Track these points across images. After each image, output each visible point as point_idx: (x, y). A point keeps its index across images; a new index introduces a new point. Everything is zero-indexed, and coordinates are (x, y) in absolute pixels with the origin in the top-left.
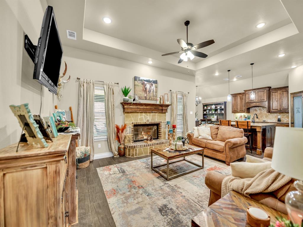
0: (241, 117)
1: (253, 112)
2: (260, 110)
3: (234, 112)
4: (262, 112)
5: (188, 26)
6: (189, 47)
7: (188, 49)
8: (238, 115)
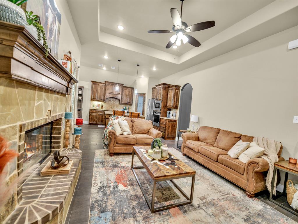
0: (99, 105)
1: (108, 102)
2: (113, 101)
3: (93, 99)
4: (115, 103)
5: (183, 1)
6: (183, 27)
7: (181, 30)
8: (96, 103)
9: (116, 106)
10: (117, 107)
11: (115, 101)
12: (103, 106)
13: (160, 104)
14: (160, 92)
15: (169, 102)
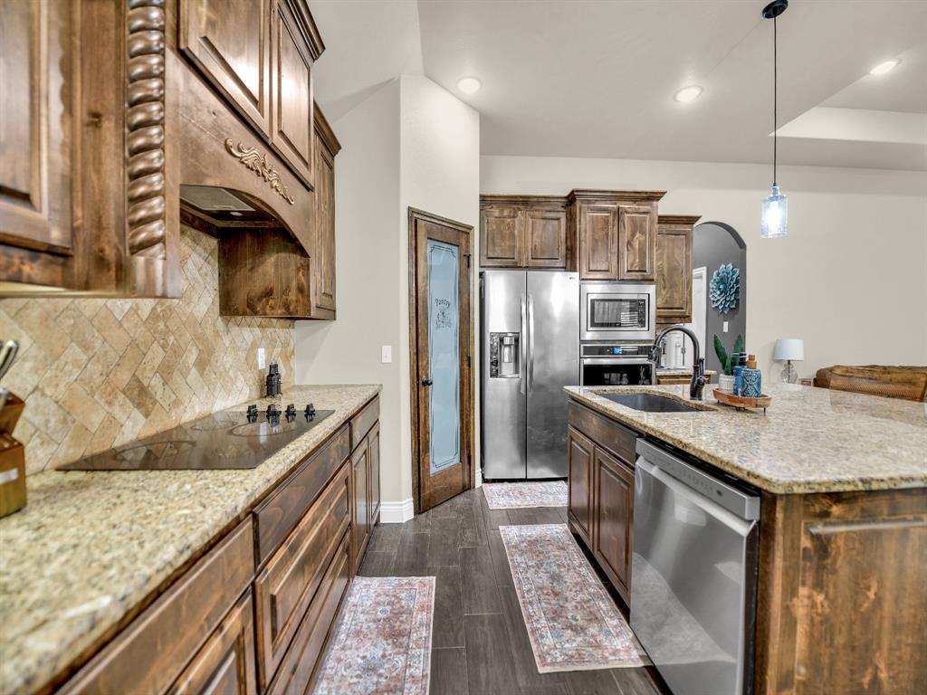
9: (192, 357)
10: (202, 365)
13: (644, 301)
14: (633, 235)
15: (664, 292)
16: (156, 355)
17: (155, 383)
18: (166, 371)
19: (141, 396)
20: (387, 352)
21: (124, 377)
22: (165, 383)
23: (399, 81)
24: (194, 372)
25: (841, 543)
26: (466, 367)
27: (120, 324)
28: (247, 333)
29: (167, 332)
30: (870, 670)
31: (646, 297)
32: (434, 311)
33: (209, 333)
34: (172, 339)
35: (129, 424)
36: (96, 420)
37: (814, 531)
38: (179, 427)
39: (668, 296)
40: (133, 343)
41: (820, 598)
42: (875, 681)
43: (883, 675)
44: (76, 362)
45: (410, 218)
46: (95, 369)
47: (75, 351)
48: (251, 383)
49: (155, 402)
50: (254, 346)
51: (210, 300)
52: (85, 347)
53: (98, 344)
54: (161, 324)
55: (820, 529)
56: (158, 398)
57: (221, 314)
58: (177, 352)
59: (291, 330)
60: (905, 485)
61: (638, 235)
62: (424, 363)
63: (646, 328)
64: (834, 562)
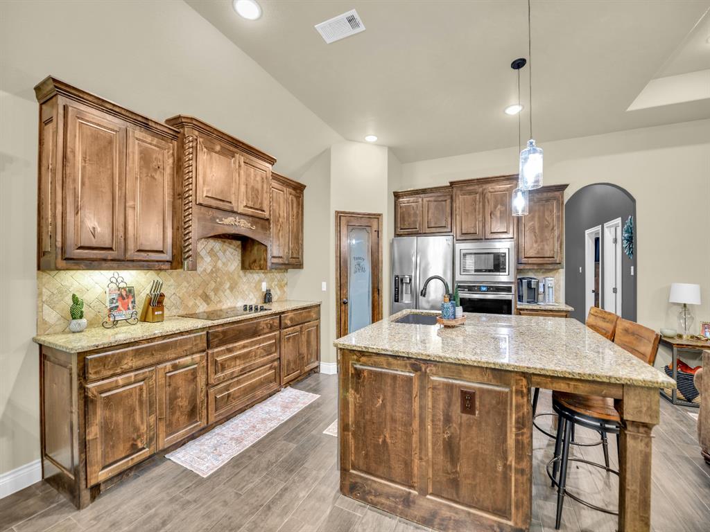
9: (228, 285)
10: (232, 289)
11: (220, 254)
12: (166, 301)
13: (505, 254)
14: (495, 207)
15: (535, 245)
16: (213, 285)
17: (212, 294)
18: (216, 290)
19: (206, 298)
20: (324, 285)
21: (201, 292)
22: (215, 294)
23: (330, 149)
24: (228, 291)
25: (366, 374)
26: (376, 295)
27: (200, 275)
28: (256, 276)
29: (217, 277)
30: (382, 436)
31: (507, 251)
32: (352, 265)
33: (236, 277)
34: (218, 279)
35: (201, 306)
36: (191, 304)
37: (355, 366)
38: (221, 310)
39: (539, 248)
40: (204, 281)
41: (358, 396)
42: (384, 441)
43: (388, 440)
44: (185, 287)
45: (336, 217)
46: (191, 288)
47: (185, 284)
48: (258, 296)
49: (211, 300)
50: (260, 281)
51: (236, 264)
52: (188, 282)
53: (192, 281)
54: (215, 275)
55: (358, 366)
56: (212, 299)
57: (242, 269)
58: (221, 284)
59: (285, 274)
60: (383, 352)
61: (499, 206)
62: (345, 292)
63: (507, 273)
64: (363, 381)
